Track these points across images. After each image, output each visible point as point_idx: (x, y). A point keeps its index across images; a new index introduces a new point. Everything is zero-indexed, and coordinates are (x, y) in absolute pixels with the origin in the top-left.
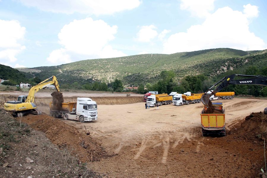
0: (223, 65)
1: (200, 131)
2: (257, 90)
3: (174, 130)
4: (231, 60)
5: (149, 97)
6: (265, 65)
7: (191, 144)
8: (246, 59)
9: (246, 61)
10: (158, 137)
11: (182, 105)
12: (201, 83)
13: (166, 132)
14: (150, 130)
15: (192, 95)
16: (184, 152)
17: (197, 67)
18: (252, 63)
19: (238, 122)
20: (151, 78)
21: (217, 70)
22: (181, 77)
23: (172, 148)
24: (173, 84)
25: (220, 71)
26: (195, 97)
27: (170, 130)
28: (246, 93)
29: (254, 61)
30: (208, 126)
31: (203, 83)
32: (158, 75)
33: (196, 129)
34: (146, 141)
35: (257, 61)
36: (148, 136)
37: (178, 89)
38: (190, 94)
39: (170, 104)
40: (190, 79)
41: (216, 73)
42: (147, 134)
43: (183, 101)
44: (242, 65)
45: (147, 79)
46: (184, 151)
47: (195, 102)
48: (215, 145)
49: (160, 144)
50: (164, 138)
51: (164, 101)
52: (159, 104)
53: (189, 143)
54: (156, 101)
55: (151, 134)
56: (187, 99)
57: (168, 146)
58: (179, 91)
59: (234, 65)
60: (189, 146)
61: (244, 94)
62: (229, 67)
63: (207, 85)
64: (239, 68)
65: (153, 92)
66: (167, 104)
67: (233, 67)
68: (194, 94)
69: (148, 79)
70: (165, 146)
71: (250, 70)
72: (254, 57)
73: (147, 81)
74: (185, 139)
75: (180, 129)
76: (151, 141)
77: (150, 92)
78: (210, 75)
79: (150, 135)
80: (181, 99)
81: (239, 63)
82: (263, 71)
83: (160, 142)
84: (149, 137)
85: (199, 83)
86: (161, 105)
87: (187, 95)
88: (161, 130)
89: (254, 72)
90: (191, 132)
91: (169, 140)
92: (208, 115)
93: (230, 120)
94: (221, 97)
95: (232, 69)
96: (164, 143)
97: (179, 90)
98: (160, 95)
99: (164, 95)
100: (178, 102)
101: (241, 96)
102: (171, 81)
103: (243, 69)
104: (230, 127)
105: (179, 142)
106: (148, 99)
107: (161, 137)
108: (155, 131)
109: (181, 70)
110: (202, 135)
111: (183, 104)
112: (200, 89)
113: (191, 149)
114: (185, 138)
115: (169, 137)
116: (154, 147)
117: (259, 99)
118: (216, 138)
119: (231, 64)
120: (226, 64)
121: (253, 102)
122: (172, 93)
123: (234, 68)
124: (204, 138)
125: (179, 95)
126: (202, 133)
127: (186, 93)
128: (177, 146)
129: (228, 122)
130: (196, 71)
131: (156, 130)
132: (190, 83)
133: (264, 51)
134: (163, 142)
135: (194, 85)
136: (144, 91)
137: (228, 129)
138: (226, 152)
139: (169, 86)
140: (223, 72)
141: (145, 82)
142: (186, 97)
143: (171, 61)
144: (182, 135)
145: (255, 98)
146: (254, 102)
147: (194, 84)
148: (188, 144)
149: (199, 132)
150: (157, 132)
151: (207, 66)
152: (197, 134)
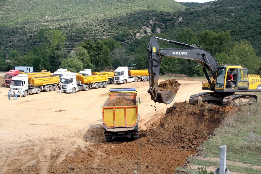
0: (146, 23)
1: (102, 134)
2: (192, 66)
3: (61, 136)
4: (158, 17)
5: (14, 78)
6: (204, 27)
7: (87, 156)
8: (181, 15)
9: (180, 19)
10: (31, 149)
11: (76, 92)
12: (109, 54)
13: (46, 140)
14: (17, 139)
15: (93, 74)
16: (73, 169)
17: (105, 25)
18: (188, 23)
19: (160, 117)
20: (19, 41)
21: (136, 31)
22: (76, 42)
23: (55, 165)
24: (62, 53)
25: (140, 34)
26: (98, 78)
27: (52, 135)
28: (177, 71)
29: (191, 20)
30: (112, 125)
31: (113, 54)
32: (32, 35)
33: (97, 131)
34: (7, 160)
35: (194, 19)
36: (11, 151)
37: (70, 64)
38: (91, 72)
39: (54, 90)
40: (91, 45)
41: (135, 37)
42: (10, 146)
43: (79, 85)
44: (174, 26)
45: (10, 42)
46: (74, 167)
47: (98, 87)
48: (123, 154)
49: (34, 161)
50: (42, 150)
51: (44, 86)
52: (33, 91)
53: (84, 154)
54: (29, 86)
55: (19, 146)
56: (86, 80)
57: (48, 164)
58: (72, 67)
59: (162, 25)
60: (83, 160)
61: (174, 72)
62: (155, 27)
63: (118, 57)
64: (169, 29)
65: (25, 68)
66: (50, 91)
67: (161, 28)
68: (97, 72)
69: (13, 41)
70: (42, 164)
71: (184, 34)
72: (191, 14)
73: (10, 47)
74: (77, 149)
75: (69, 133)
76: (17, 158)
77: (17, 68)
78: (124, 41)
79: (16, 148)
80: (75, 81)
81: (170, 22)
82: (201, 36)
83: (33, 159)
84: (13, 152)
85: (106, 54)
86: (39, 92)
87: (84, 74)
88: (36, 137)
89: (189, 38)
90: (87, 137)
91: (50, 153)
92: (113, 108)
93: (148, 114)
94: (139, 78)
95: (158, 30)
96: (42, 158)
97: (72, 65)
98: (38, 74)
99: (44, 73)
100: (70, 87)
101: (169, 76)
102: (57, 49)
103: (175, 31)
104: (147, 125)
105: (67, 155)
106: (13, 83)
107: (36, 149)
108: (25, 140)
109: (77, 29)
110: (105, 140)
111: (77, 89)
112: (107, 63)
113: (85, 164)
114: (77, 147)
115: (51, 147)
116: (23, 168)
117: (193, 80)
118: (125, 143)
119: (158, 23)
120: (151, 22)
121: (184, 85)
122: (59, 70)
123: (162, 30)
124: (106, 145)
125: (72, 75)
126: (105, 136)
127: (83, 70)
128: (64, 162)
129: (146, 117)
130: (102, 31)
131: (28, 138)
132: (91, 54)
133: (205, 4)
134: (40, 157)
135: (98, 57)
136: (4, 67)
137: (144, 128)
138: (136, 163)
139: (54, 57)
140: (145, 35)
141: (7, 47)
142: (84, 77)
143: (58, 10)
144: (73, 143)
145: (187, 78)
146: (186, 85)
147: (99, 54)
148: (82, 156)
149: (100, 136)
150: (29, 141)
151: (120, 24)
152: (98, 139)
